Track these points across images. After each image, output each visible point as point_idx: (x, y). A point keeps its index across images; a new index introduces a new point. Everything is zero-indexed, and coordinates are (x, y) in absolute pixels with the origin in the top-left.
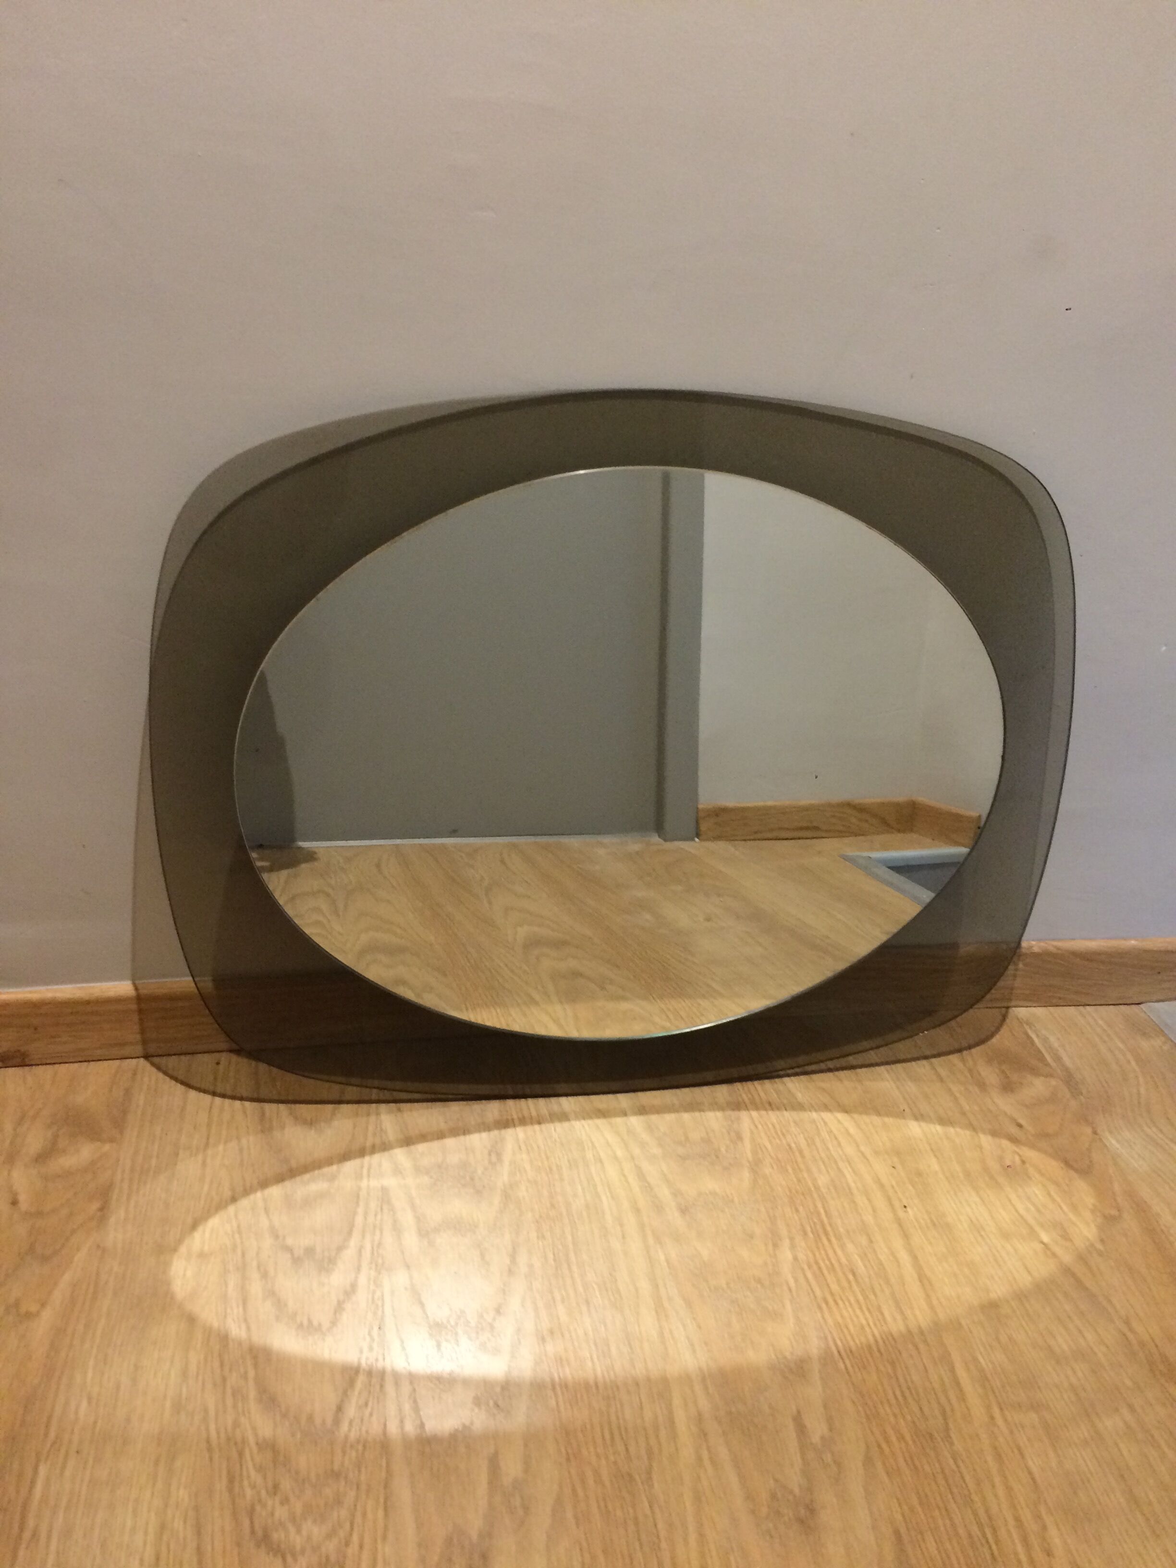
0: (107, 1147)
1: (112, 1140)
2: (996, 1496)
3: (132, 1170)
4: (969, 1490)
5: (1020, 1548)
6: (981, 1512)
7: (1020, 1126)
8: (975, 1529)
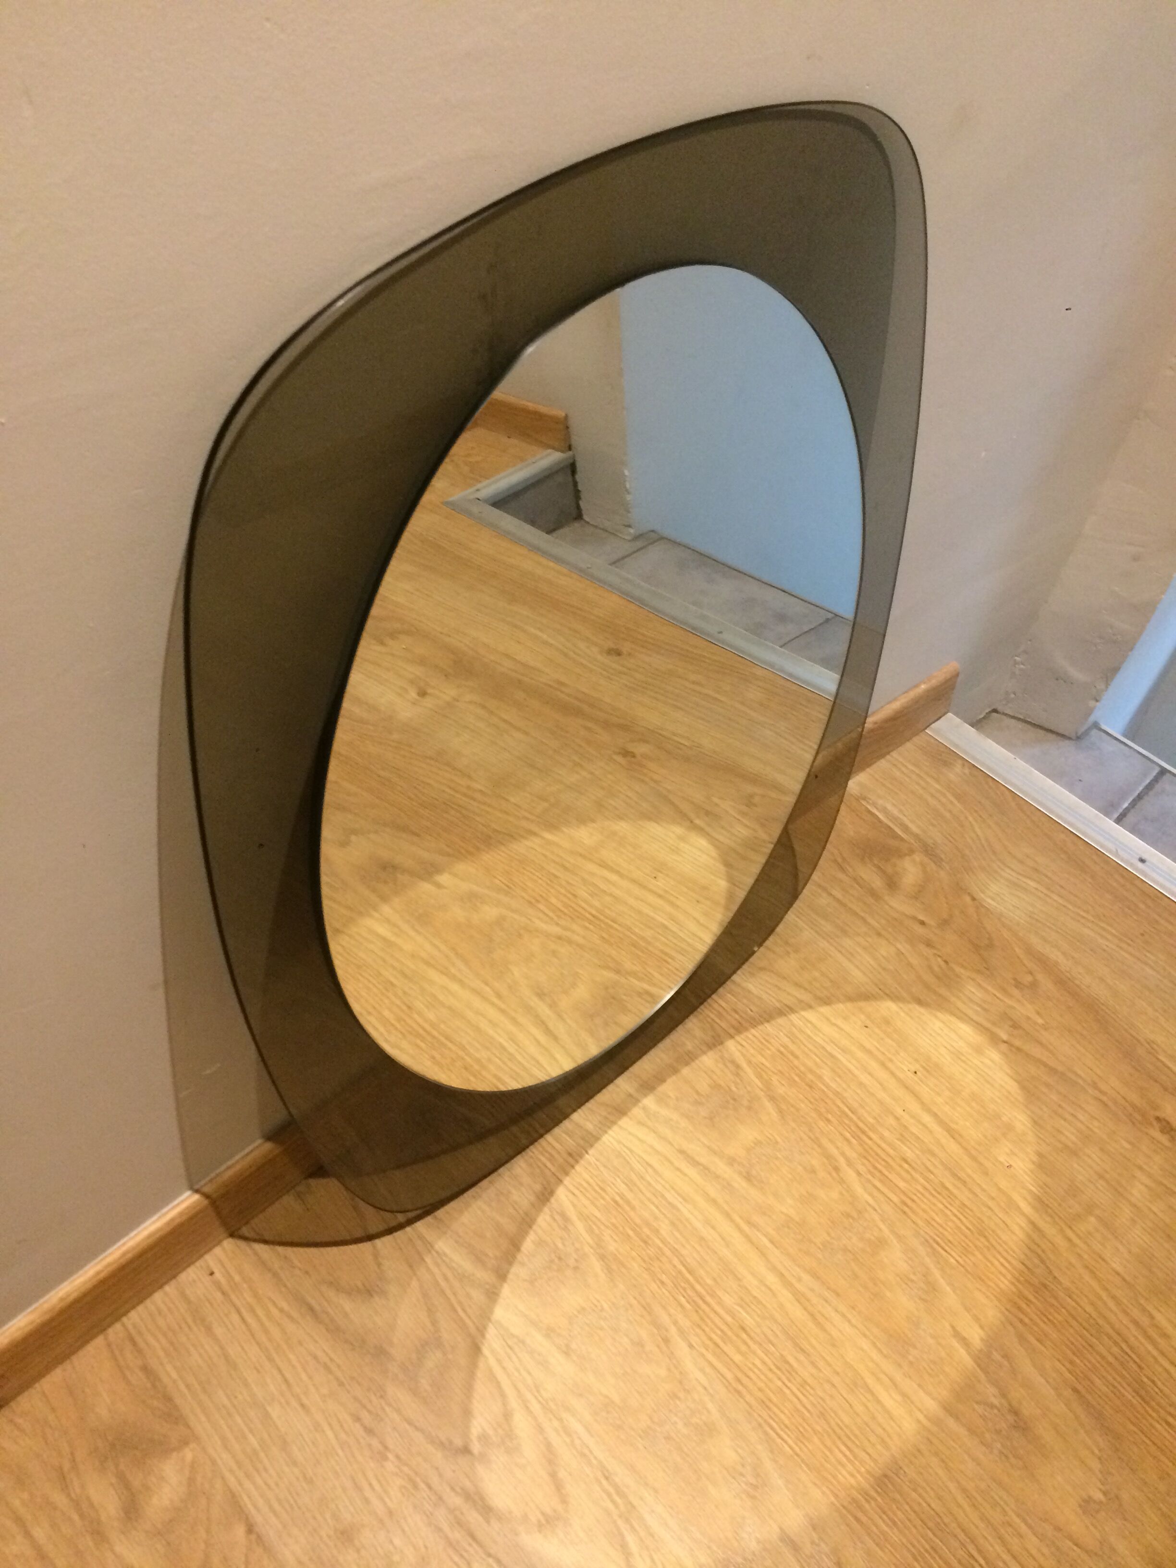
0: (188, 1454)
1: (185, 1443)
2: (1111, 1311)
3: (239, 1464)
4: (1094, 1319)
5: (1150, 1348)
6: (1111, 1332)
7: (922, 923)
8: (1115, 1350)
